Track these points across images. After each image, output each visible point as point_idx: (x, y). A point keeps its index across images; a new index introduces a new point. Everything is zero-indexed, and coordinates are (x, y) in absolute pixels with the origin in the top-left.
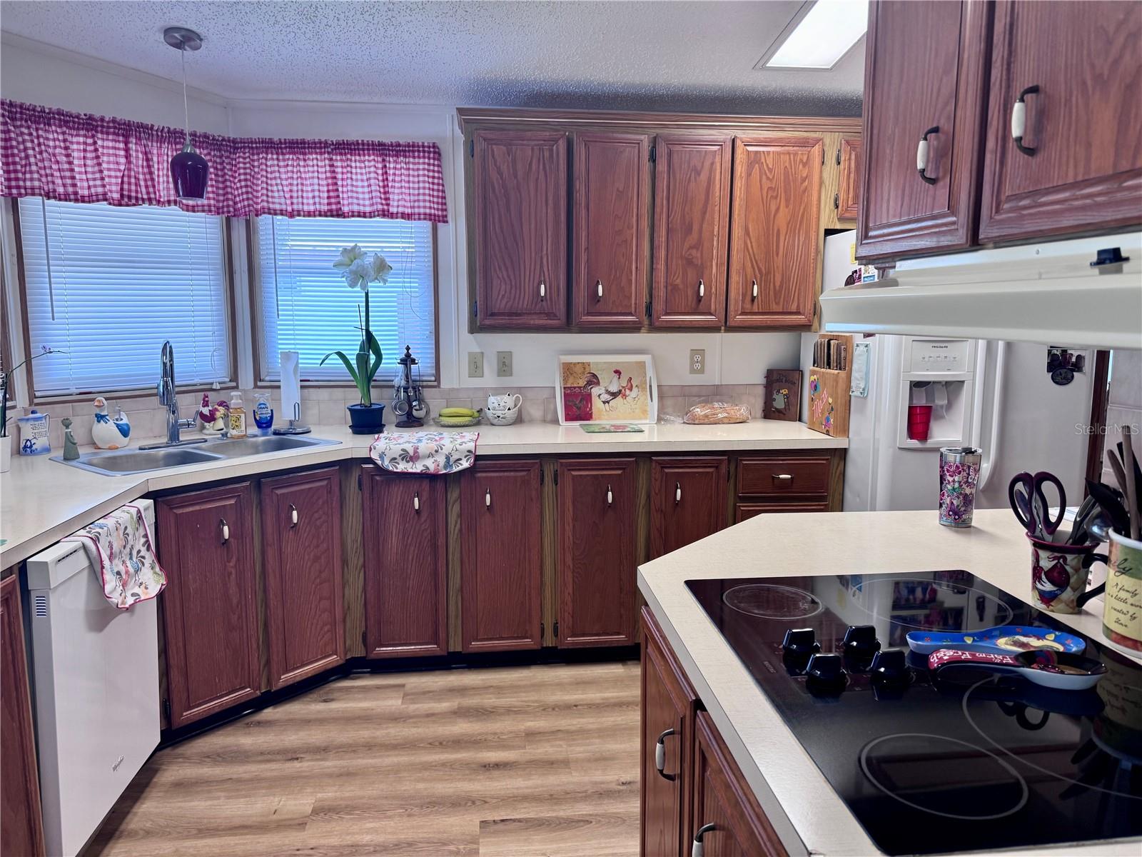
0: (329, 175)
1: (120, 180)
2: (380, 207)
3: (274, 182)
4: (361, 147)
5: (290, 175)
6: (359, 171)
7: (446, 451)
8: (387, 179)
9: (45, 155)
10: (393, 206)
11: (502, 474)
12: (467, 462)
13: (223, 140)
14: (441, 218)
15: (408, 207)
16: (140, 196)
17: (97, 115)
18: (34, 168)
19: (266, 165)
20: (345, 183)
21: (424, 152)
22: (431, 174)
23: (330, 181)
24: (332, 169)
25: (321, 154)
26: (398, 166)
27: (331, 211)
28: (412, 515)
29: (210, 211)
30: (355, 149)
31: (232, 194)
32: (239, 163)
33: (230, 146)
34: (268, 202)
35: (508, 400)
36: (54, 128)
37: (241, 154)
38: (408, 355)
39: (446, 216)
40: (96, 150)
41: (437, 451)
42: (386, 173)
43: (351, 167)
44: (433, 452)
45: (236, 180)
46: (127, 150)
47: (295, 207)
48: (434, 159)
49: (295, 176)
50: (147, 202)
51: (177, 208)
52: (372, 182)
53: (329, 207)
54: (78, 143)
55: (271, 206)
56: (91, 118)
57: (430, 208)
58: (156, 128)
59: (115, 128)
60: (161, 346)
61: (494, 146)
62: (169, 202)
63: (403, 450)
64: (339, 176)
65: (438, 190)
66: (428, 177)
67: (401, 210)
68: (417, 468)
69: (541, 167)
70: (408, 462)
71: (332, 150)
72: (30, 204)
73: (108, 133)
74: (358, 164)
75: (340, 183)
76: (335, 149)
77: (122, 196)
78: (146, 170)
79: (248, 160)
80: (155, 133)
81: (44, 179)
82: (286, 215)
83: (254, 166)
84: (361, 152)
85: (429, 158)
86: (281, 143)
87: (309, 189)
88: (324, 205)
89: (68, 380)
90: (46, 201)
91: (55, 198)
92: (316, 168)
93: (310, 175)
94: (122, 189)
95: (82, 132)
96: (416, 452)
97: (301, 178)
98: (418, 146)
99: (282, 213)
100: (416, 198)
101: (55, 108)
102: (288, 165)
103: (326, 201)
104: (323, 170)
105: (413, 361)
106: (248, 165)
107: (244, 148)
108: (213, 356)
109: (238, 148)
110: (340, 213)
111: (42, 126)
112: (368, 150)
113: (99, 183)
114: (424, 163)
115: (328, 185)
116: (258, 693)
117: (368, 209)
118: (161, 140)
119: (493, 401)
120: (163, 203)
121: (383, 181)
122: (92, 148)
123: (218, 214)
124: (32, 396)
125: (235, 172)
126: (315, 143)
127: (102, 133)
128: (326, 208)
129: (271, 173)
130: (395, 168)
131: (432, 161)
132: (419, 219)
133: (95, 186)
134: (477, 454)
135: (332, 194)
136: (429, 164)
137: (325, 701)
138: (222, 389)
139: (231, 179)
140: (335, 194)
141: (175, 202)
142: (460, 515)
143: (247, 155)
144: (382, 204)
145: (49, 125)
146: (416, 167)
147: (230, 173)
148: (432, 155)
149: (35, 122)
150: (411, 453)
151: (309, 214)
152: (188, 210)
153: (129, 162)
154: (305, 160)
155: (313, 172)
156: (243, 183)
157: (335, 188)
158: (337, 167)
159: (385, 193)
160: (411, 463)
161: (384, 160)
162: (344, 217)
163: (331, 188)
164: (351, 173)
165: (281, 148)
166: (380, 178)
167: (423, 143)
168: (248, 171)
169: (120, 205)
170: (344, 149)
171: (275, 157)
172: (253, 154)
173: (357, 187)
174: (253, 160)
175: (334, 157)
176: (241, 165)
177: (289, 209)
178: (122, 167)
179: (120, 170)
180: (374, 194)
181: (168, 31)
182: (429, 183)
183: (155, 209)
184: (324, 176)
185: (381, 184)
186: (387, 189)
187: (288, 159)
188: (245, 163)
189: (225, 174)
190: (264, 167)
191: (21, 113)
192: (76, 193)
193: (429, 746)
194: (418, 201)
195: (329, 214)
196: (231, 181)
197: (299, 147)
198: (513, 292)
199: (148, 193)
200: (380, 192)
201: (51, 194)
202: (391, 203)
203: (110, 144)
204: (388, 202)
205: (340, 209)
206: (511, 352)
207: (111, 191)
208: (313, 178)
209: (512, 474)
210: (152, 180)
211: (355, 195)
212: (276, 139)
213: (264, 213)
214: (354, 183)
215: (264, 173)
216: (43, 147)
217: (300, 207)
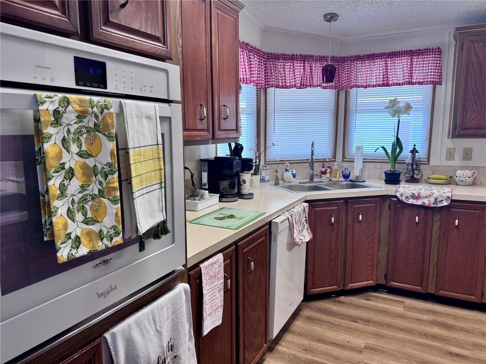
0: (384, 68)
1: (300, 79)
2: (408, 80)
3: (359, 73)
4: (401, 53)
5: (366, 69)
6: (399, 64)
7: (435, 196)
8: (412, 67)
9: (277, 71)
10: (414, 79)
11: (466, 211)
12: (446, 202)
13: (340, 58)
14: (438, 83)
15: (421, 79)
16: (307, 84)
17: (295, 54)
18: (273, 77)
19: (357, 67)
20: (391, 71)
21: (433, 52)
22: (436, 62)
23: (385, 71)
24: (386, 65)
25: (381, 59)
26: (419, 60)
27: (384, 84)
28: (414, 225)
29: (332, 88)
30: (398, 55)
31: (341, 80)
32: (345, 67)
33: (342, 60)
34: (356, 82)
35: (468, 173)
36: (281, 61)
37: (347, 63)
38: (414, 149)
39: (441, 81)
40: (294, 68)
41: (430, 196)
42: (412, 64)
43: (395, 63)
44: (428, 196)
45: (344, 74)
46: (304, 66)
47: (368, 83)
48: (438, 54)
49: (369, 70)
50: (309, 87)
51: (320, 88)
52: (405, 69)
53: (383, 82)
54: (288, 66)
55: (357, 84)
56: (293, 55)
57: (434, 78)
58: (315, 56)
59: (301, 58)
60: (311, 143)
61: (476, 44)
62: (317, 86)
63: (412, 193)
64: (389, 68)
65: (438, 69)
66: (434, 63)
67: (418, 80)
68: (419, 202)
70: (414, 199)
71: (387, 56)
72: (271, 90)
73: (298, 61)
74: (399, 62)
75: (389, 71)
76: (388, 56)
77: (301, 85)
78: (310, 74)
79: (349, 65)
80: (314, 58)
81: (276, 81)
82: (363, 87)
83: (351, 68)
84: (401, 56)
85: (435, 55)
86: (364, 56)
87: (375, 75)
88: (381, 81)
89: (276, 156)
90: (276, 89)
91: (279, 87)
92: (378, 65)
93: (376, 69)
94: (301, 82)
95: (289, 61)
96: (419, 194)
97: (371, 70)
98: (430, 50)
99: (362, 86)
100: (427, 74)
101: (281, 53)
102: (366, 65)
103: (382, 80)
104: (382, 66)
105: (417, 152)
106: (349, 67)
107: (348, 60)
108: (327, 148)
109: (345, 61)
110: (388, 84)
111: (277, 60)
112: (404, 54)
113: (294, 80)
114: (432, 57)
115: (383, 72)
116: (339, 289)
117: (401, 82)
118: (316, 61)
119: (459, 173)
120: (315, 86)
121: (410, 68)
122: (292, 67)
123: (335, 89)
124: (265, 161)
125: (343, 71)
126: (379, 54)
127: (296, 60)
128: (381, 83)
129: (359, 69)
130: (417, 61)
131: (437, 56)
132: (427, 84)
133: (292, 82)
134: (452, 199)
135: (385, 76)
136: (435, 57)
137: (367, 300)
138: (329, 161)
139: (342, 74)
140: (387, 76)
141: (320, 85)
142: (440, 228)
143: (349, 63)
144: (409, 79)
145: (279, 60)
146: (428, 59)
147: (341, 71)
148: (437, 53)
149: (275, 59)
150: (417, 195)
151: (373, 86)
152: (323, 88)
153: (304, 71)
154: (374, 62)
155: (377, 67)
156: (346, 75)
157: (387, 73)
158: (388, 64)
159: (411, 73)
160: (416, 200)
161: (411, 58)
162: (389, 86)
163: (385, 73)
164: (395, 66)
165: (364, 58)
166: (409, 66)
167: (433, 48)
168: (349, 70)
169: (300, 88)
170: (392, 55)
171: (361, 62)
172: (351, 63)
173: (397, 72)
174: (351, 65)
175: (387, 60)
176: (346, 68)
177: (365, 84)
178: (302, 73)
179: (301, 75)
180: (405, 74)
181: (325, 16)
182: (434, 66)
183: (312, 89)
184: (382, 68)
185: (409, 69)
186: (412, 71)
187: (367, 63)
188: (348, 67)
189: (340, 72)
190: (356, 67)
191: (271, 56)
192: (286, 85)
193: (419, 334)
194: (428, 75)
195: (383, 85)
196: (341, 75)
197: (371, 57)
198: (479, 118)
199: (310, 83)
200: (408, 73)
201: (278, 86)
202: (413, 78)
203: (298, 65)
204: (412, 77)
205: (388, 83)
206: (472, 148)
207: (297, 83)
208: (377, 70)
209: (472, 211)
210: (312, 77)
211: (396, 76)
212: (362, 55)
213: (354, 87)
214: (396, 70)
215: (356, 70)
216: (277, 69)
217: (370, 83)
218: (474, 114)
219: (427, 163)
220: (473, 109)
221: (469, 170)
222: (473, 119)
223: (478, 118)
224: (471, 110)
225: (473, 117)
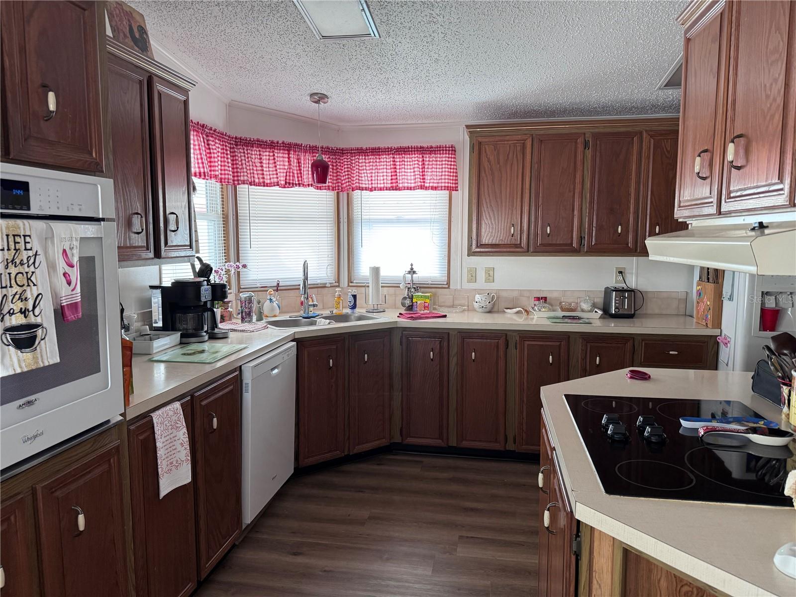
0: (392, 166)
1: (285, 174)
2: (419, 184)
3: (362, 172)
4: (410, 150)
5: (371, 167)
6: (409, 163)
8: (424, 168)
9: (250, 163)
10: (427, 183)
13: (337, 149)
14: (454, 189)
15: (435, 183)
16: (294, 182)
17: (275, 141)
18: (245, 170)
19: (359, 163)
20: (401, 171)
21: (446, 150)
22: (449, 163)
23: (393, 170)
24: (394, 163)
25: (388, 155)
26: (431, 159)
27: (392, 187)
29: (329, 189)
30: (407, 151)
31: (340, 179)
32: (344, 162)
33: (340, 153)
34: (359, 183)
35: (488, 297)
36: (255, 149)
37: (346, 157)
39: (457, 187)
40: (274, 159)
42: (424, 164)
43: (405, 161)
45: (343, 172)
46: (289, 158)
47: (373, 185)
48: (452, 154)
49: (374, 168)
50: (298, 185)
51: (312, 188)
52: (416, 169)
53: (392, 185)
54: (266, 155)
55: (361, 185)
56: (272, 142)
57: (448, 183)
58: (303, 145)
59: (283, 146)
60: (303, 263)
61: (486, 146)
62: (309, 185)
64: (398, 167)
65: (453, 172)
66: (448, 165)
67: (431, 185)
69: (515, 156)
71: (394, 152)
72: (243, 189)
73: (280, 150)
74: (408, 160)
75: (398, 171)
76: (396, 152)
77: (286, 182)
78: (298, 168)
79: (349, 160)
80: (303, 148)
81: (249, 176)
82: (368, 190)
83: (352, 163)
84: (410, 153)
85: (449, 154)
86: (367, 149)
87: (381, 174)
88: (389, 184)
89: (256, 280)
90: (250, 187)
91: (254, 185)
92: (385, 163)
93: (382, 167)
94: (286, 179)
95: (268, 150)
97: (377, 169)
98: (443, 147)
99: (366, 189)
100: (440, 177)
101: (255, 139)
102: (370, 162)
103: (390, 182)
104: (389, 164)
106: (349, 163)
107: (348, 153)
108: (327, 268)
109: (344, 153)
110: (397, 188)
111: (250, 148)
112: (414, 151)
113: (275, 176)
114: (446, 157)
115: (392, 172)
116: (343, 454)
117: (413, 185)
118: (305, 152)
119: (478, 297)
120: (306, 185)
121: (422, 168)
122: (272, 158)
123: (333, 190)
124: (239, 288)
125: (342, 167)
126: (385, 149)
127: (277, 149)
128: (389, 185)
129: (361, 167)
130: (429, 161)
131: (450, 156)
132: (442, 190)
133: (273, 178)
135: (393, 177)
136: (449, 158)
137: (378, 464)
138: (331, 287)
139: (340, 171)
140: (395, 177)
141: (312, 185)
142: (457, 364)
143: (349, 157)
144: (421, 182)
145: (253, 147)
146: (441, 159)
147: (339, 168)
148: (450, 152)
149: (247, 146)
151: (381, 189)
152: (318, 189)
153: (290, 165)
154: (379, 159)
155: (384, 165)
156: (346, 173)
157: (395, 174)
158: (397, 162)
159: (423, 175)
161: (423, 157)
162: (400, 190)
163: (393, 174)
164: (405, 165)
165: (367, 152)
166: (421, 167)
167: (446, 145)
168: (349, 166)
169: (285, 187)
170: (401, 151)
171: (364, 157)
172: (352, 157)
173: (407, 172)
174: (352, 160)
175: (395, 156)
176: (346, 163)
177: (370, 186)
178: (286, 167)
179: (285, 169)
180: (416, 176)
181: (312, 95)
182: (448, 168)
183: (301, 189)
184: (389, 167)
185: (421, 170)
186: (424, 173)
187: (371, 159)
188: (347, 162)
189: (337, 168)
190: (358, 163)
191: (240, 142)
192: (264, 182)
194: (441, 179)
195: (391, 189)
196: (340, 172)
197: (376, 152)
198: (494, 231)
199: (298, 181)
200: (420, 175)
201: (253, 183)
202: (426, 181)
203: (281, 155)
204: (424, 180)
205: (398, 186)
207: (280, 180)
208: (384, 169)
209: (489, 341)
210: (301, 173)
211: (406, 177)
212: (364, 148)
213: (357, 189)
214: (406, 171)
215: (358, 167)
216: (250, 159)
217: (376, 185)
218: (488, 229)
219: (447, 286)
220: (487, 222)
222: (488, 235)
223: (492, 232)
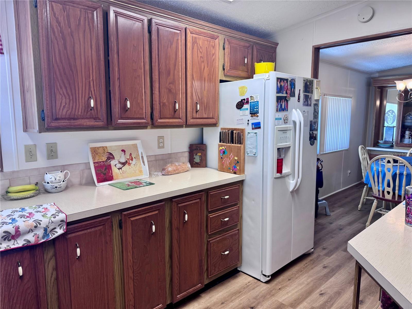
7: (43, 225)
12: (60, 229)
28: (16, 281)
35: (60, 175)
41: (36, 227)
44: (33, 228)
63: (5, 232)
68: (20, 243)
70: (9, 240)
96: (17, 229)
119: (49, 177)
134: (68, 221)
160: (12, 241)
198: (71, 105)
206: (56, 143)
209: (93, 229)
218: (64, 100)
220: (62, 93)
221: (61, 172)
222: (64, 107)
223: (69, 104)
224: (61, 94)
225: (63, 104)
